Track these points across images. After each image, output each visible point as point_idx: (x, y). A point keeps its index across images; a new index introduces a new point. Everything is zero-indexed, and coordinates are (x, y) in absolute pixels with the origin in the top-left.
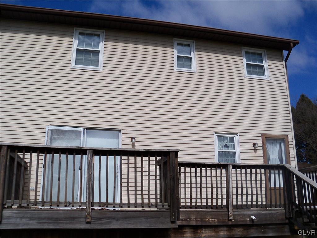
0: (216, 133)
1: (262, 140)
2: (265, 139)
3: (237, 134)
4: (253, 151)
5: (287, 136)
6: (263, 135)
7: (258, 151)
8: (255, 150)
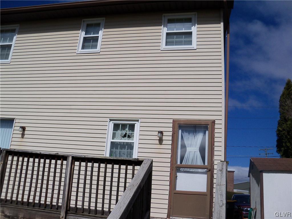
0: (111, 120)
1: (173, 127)
2: (177, 126)
3: (138, 121)
4: (157, 142)
5: (213, 122)
6: (174, 121)
7: (164, 142)
8: (161, 141)
